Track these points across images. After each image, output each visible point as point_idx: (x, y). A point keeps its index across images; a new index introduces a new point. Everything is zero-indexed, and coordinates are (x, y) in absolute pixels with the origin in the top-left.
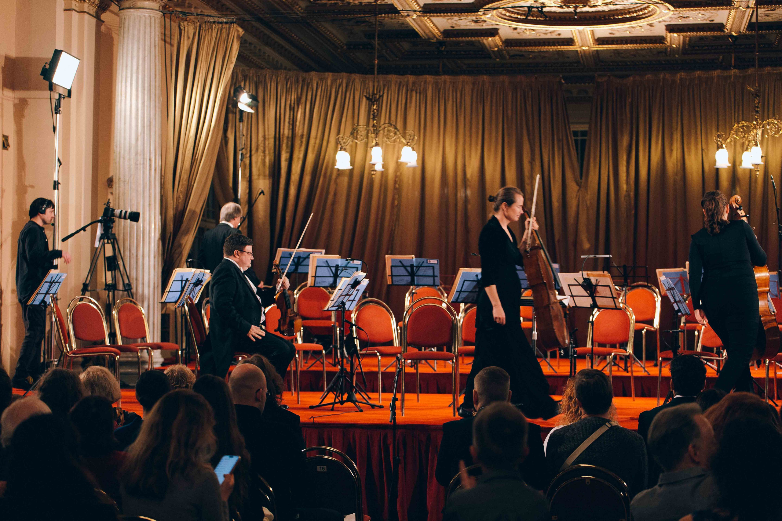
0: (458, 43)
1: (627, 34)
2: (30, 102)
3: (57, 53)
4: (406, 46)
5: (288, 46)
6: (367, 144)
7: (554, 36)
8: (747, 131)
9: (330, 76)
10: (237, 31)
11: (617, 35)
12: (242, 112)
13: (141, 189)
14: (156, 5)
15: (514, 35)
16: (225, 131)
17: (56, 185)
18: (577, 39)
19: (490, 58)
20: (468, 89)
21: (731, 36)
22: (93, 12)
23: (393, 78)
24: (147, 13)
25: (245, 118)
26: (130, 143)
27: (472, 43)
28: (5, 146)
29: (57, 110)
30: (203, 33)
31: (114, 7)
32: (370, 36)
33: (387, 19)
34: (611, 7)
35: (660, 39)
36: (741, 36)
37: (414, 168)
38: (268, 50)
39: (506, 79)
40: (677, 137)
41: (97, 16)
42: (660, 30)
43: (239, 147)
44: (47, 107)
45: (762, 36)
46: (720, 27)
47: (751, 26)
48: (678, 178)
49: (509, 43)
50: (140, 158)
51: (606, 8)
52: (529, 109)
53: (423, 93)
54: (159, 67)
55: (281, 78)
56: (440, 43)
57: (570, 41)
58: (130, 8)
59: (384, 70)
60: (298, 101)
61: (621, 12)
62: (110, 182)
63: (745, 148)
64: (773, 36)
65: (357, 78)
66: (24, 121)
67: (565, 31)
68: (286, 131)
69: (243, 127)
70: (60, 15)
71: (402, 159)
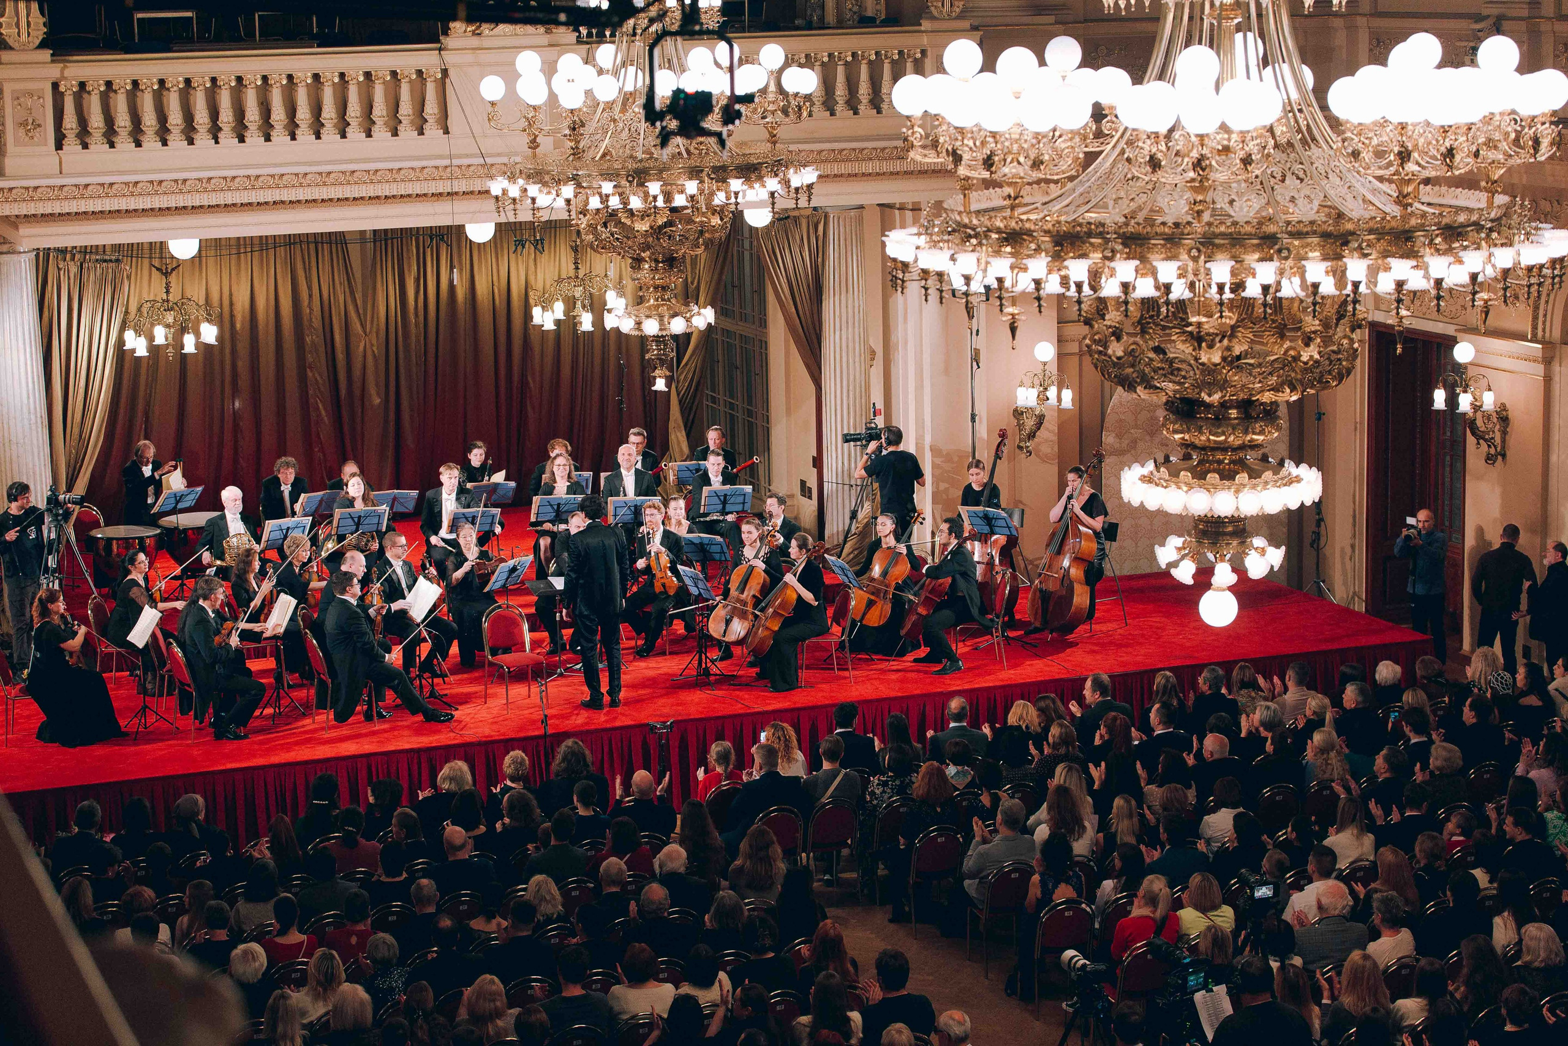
13: (36, 450)
26: (22, 402)
58: (8, 253)
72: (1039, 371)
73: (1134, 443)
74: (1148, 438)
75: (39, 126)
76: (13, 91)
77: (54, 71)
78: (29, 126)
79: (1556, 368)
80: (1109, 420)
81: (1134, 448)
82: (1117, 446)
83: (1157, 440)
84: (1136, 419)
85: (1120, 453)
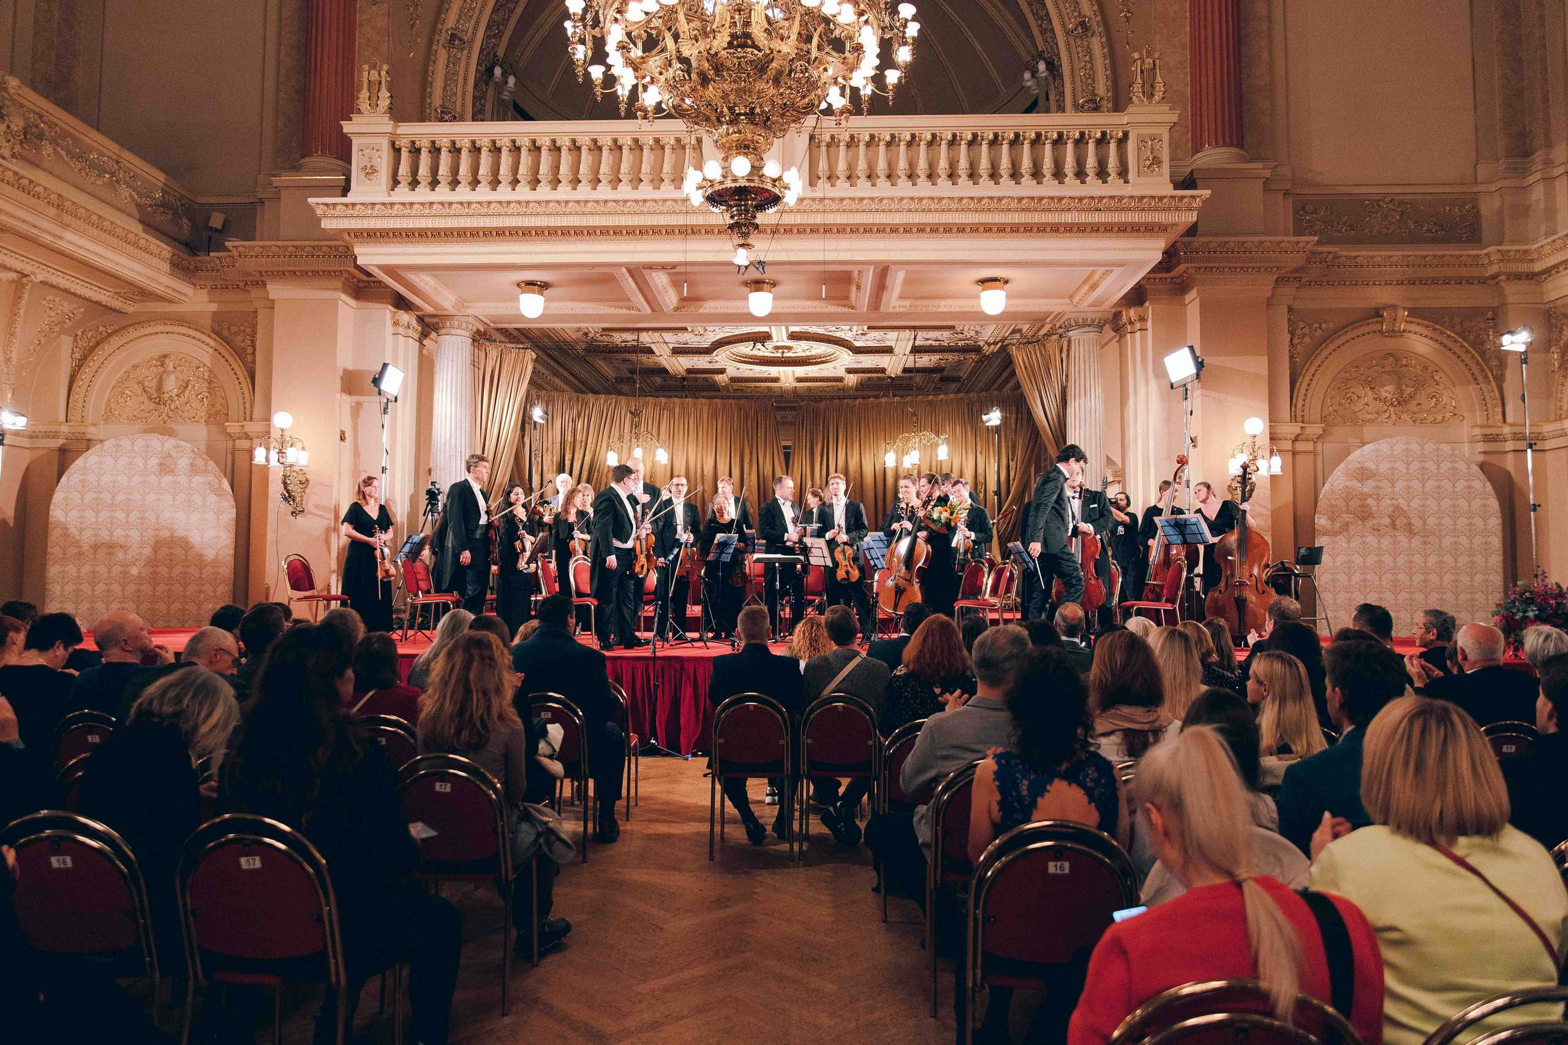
0: (696, 379)
1: (817, 375)
2: (365, 405)
3: (385, 365)
4: (658, 380)
5: (572, 379)
6: (630, 447)
7: (765, 375)
8: (908, 439)
9: (603, 397)
10: (531, 355)
11: (811, 375)
12: (535, 423)
14: (467, 334)
15: (737, 374)
16: (523, 437)
17: (384, 470)
18: (783, 378)
19: (719, 390)
20: (705, 409)
21: (890, 377)
22: (416, 336)
23: (650, 399)
24: (459, 339)
25: (538, 427)
26: (445, 440)
27: (706, 379)
28: (342, 439)
29: (385, 411)
30: (504, 356)
31: (433, 335)
32: (633, 372)
33: (644, 358)
34: (808, 353)
35: (840, 379)
36: (898, 378)
37: (666, 466)
38: (557, 381)
39: (733, 401)
40: (856, 445)
41: (420, 342)
42: (840, 372)
43: (533, 449)
44: (377, 409)
45: (911, 378)
46: (883, 370)
47: (906, 370)
48: (857, 475)
49: (733, 380)
50: (453, 451)
51: (804, 354)
52: (750, 423)
53: (672, 411)
54: (469, 381)
55: (566, 399)
56: (684, 379)
57: (776, 380)
58: (446, 335)
59: (643, 393)
60: (579, 415)
61: (815, 357)
62: (430, 471)
63: (905, 452)
64: (919, 378)
65: (623, 399)
66: (359, 420)
67: (773, 371)
68: (569, 437)
69: (536, 434)
70: (389, 338)
71: (658, 458)
72: (1249, 441)
73: (1346, 527)
74: (1360, 522)
75: (378, 171)
76: (360, 143)
77: (388, 126)
78: (370, 172)
80: (1322, 504)
81: (1347, 530)
82: (1329, 527)
83: (1369, 524)
84: (1348, 505)
85: (1333, 534)
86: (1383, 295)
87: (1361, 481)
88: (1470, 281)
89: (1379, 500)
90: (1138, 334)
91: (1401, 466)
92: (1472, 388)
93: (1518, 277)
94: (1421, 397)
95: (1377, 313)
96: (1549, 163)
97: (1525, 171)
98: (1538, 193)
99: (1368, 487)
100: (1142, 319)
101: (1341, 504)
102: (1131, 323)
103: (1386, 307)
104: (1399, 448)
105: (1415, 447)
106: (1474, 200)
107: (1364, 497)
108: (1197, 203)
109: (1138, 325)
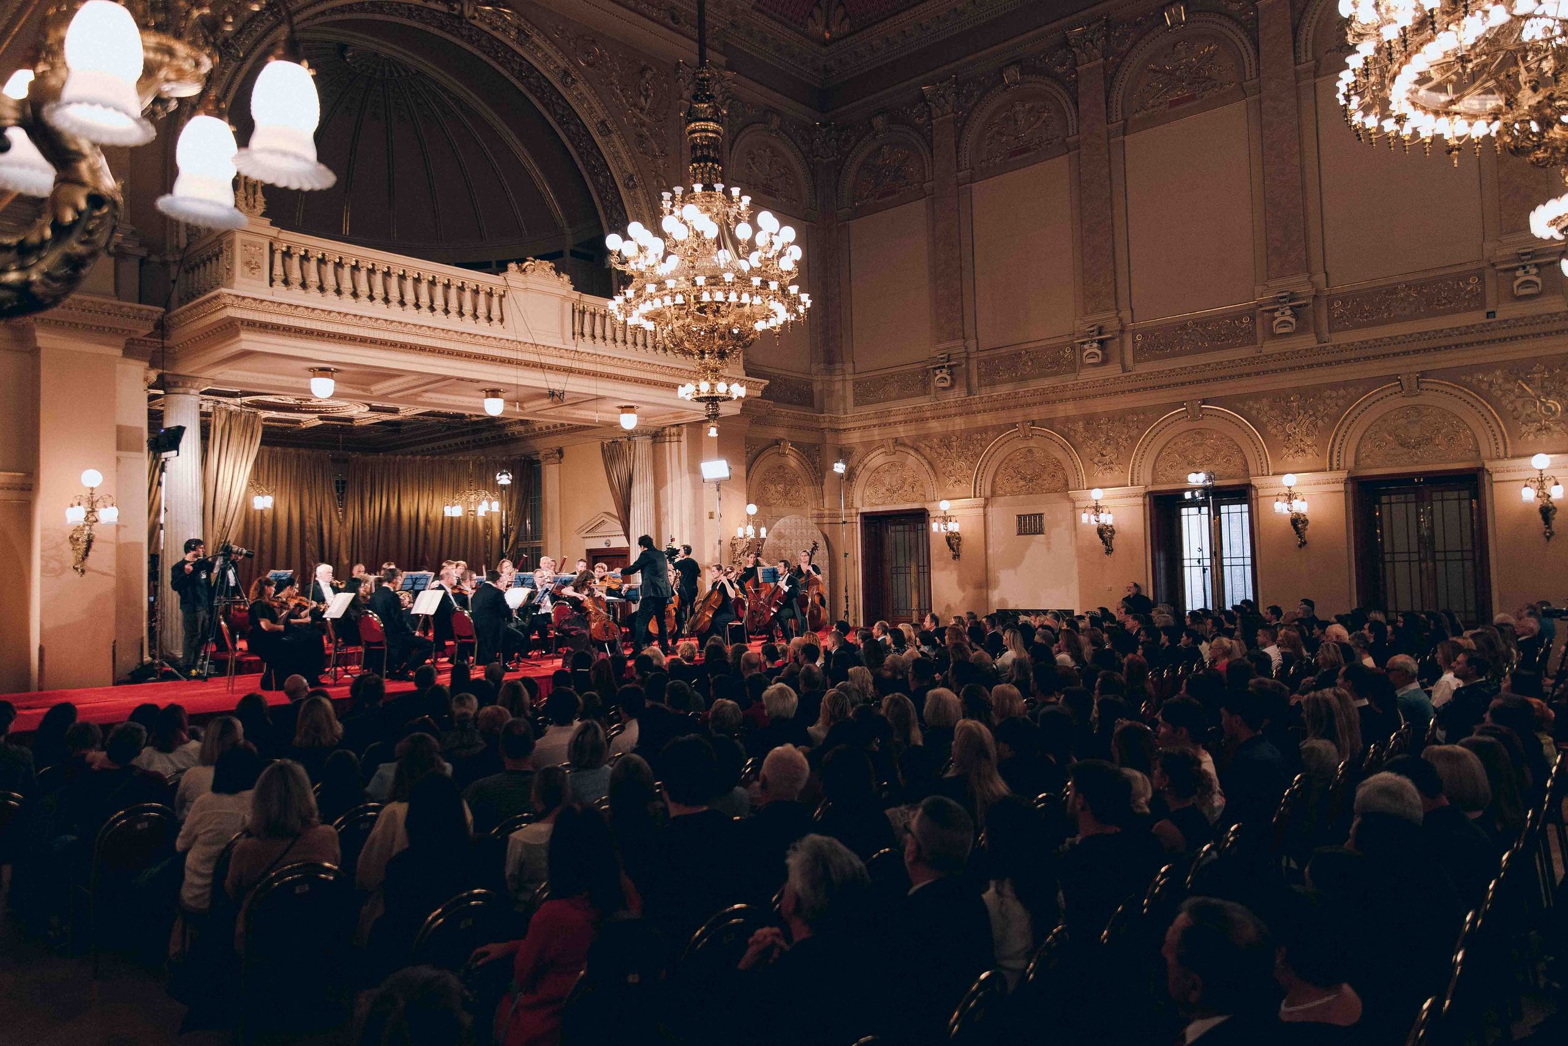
29: (163, 469)
48: (396, 519)
72: (749, 518)
75: (259, 267)
76: (242, 241)
77: (274, 231)
78: (252, 266)
79: (989, 509)
80: (764, 553)
86: (780, 433)
87: (779, 540)
88: (812, 429)
89: (786, 550)
90: (675, 445)
91: (793, 531)
92: (811, 488)
93: (832, 429)
94: (793, 492)
95: (777, 442)
96: (843, 371)
97: (831, 372)
98: (838, 386)
99: (782, 543)
100: (679, 435)
101: (771, 552)
102: (670, 436)
103: (783, 439)
104: (793, 521)
105: (799, 521)
106: (809, 384)
107: (780, 549)
108: (762, 387)
109: (675, 438)
